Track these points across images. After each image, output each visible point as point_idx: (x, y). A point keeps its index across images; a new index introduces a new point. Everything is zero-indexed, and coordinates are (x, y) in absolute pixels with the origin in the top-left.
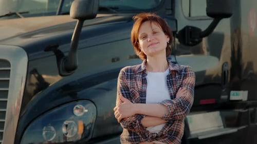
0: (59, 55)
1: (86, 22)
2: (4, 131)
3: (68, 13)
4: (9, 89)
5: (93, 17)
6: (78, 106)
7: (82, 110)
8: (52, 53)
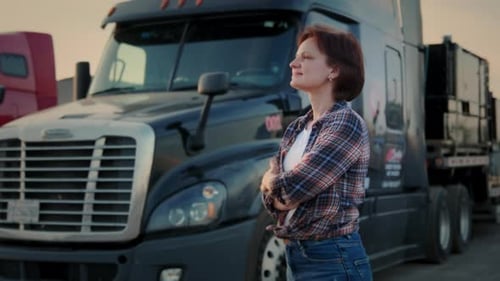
0: (185, 134)
1: (216, 98)
2: (129, 214)
3: (195, 88)
4: (135, 169)
5: (223, 92)
6: (207, 188)
7: (211, 192)
8: (175, 131)
